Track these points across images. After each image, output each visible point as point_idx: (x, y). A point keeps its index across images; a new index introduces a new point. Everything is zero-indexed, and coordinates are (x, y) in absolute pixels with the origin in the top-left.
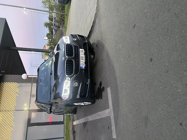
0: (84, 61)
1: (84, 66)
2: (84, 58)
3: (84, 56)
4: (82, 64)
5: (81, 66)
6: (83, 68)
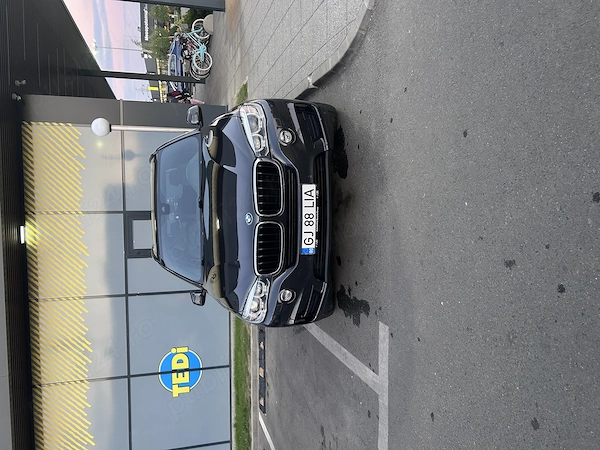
0: (313, 229)
1: (313, 246)
2: (314, 220)
3: (313, 211)
4: (307, 242)
5: (304, 246)
6: (311, 252)
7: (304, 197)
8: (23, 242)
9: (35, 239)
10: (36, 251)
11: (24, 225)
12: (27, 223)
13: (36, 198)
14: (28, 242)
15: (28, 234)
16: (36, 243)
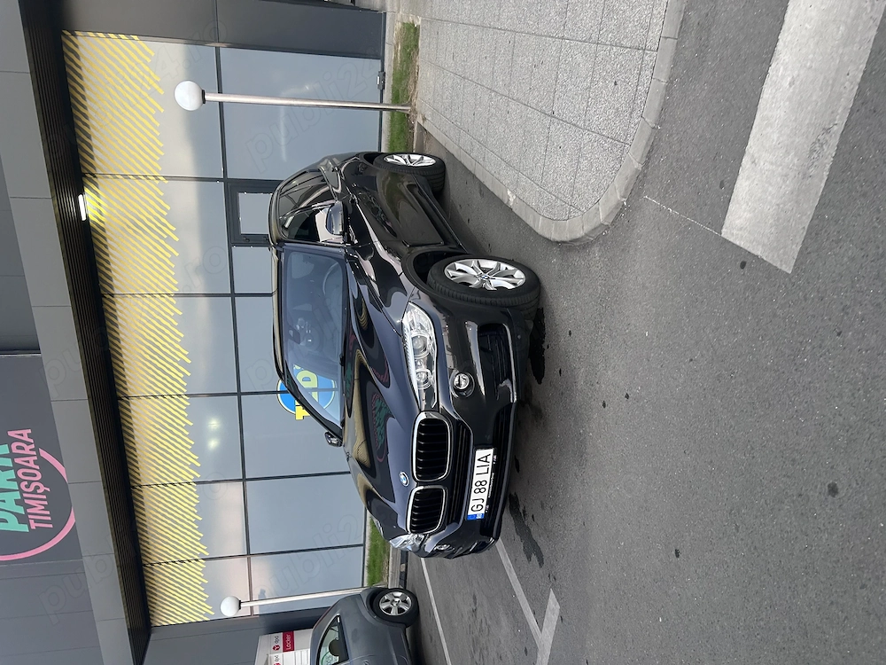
0: (485, 495)
2: (487, 487)
3: (487, 478)
4: (474, 508)
5: (470, 513)
6: (479, 518)
7: (477, 463)
8: (84, 218)
9: (101, 213)
10: (103, 230)
11: (82, 192)
12: (86, 190)
13: (96, 152)
14: (91, 218)
15: (90, 205)
16: (103, 219)
